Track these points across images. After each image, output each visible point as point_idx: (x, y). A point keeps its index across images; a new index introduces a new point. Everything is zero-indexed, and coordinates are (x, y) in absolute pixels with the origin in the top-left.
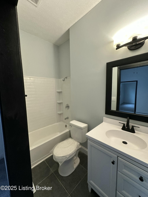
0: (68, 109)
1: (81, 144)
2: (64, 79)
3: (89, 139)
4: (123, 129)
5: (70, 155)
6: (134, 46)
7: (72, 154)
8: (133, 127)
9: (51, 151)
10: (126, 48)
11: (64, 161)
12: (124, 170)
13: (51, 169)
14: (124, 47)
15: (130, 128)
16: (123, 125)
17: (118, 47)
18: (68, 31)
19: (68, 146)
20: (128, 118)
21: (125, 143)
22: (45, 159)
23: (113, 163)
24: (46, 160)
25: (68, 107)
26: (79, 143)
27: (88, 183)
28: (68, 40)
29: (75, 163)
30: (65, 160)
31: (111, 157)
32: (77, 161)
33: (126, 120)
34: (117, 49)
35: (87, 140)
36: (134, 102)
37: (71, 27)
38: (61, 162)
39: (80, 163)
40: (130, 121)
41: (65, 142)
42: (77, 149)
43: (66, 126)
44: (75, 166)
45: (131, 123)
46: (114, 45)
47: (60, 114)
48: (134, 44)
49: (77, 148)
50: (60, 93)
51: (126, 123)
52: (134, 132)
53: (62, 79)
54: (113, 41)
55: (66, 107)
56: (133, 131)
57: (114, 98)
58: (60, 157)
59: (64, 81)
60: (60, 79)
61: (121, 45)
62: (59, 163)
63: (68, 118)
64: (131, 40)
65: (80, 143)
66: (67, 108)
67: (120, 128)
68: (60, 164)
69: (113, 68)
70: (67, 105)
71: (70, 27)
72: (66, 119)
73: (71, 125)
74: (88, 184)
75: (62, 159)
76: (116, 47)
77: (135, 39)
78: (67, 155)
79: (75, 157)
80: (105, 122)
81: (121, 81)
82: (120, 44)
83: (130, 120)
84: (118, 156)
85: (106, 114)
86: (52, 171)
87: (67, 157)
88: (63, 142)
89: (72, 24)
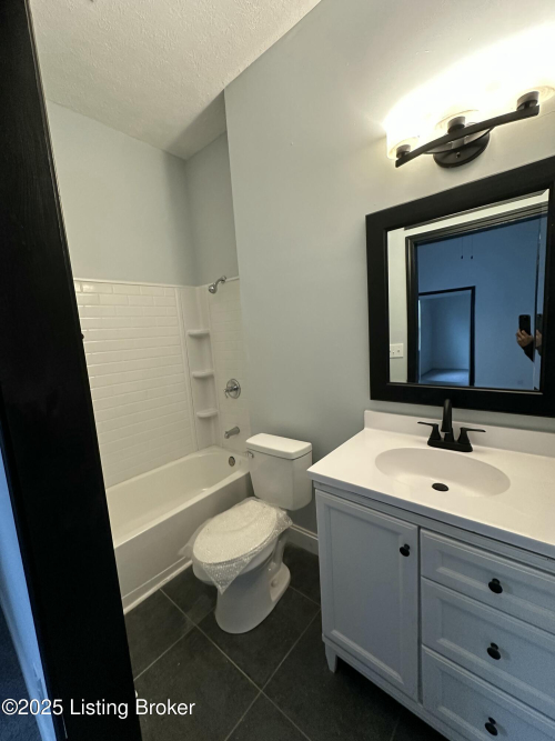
0: (236, 397)
1: (291, 514)
2: (215, 286)
3: (321, 484)
4: (433, 442)
5: (256, 556)
6: (455, 150)
7: (263, 550)
8: (464, 431)
9: (183, 549)
10: (428, 158)
11: (234, 576)
12: (442, 570)
13: (187, 617)
14: (423, 156)
15: (456, 438)
16: (431, 428)
17: (404, 156)
18: (220, 101)
19: (245, 524)
20: (447, 402)
21: (440, 487)
22: (162, 583)
23: (405, 551)
24: (165, 588)
25: (236, 389)
26: (285, 512)
27: (324, 639)
28: (223, 136)
29: (273, 585)
30: (238, 572)
31: (396, 533)
32: (282, 578)
33: (439, 411)
34: (398, 164)
35: (314, 489)
36: (467, 365)
37: (230, 85)
38: (224, 582)
39: (292, 583)
40: (455, 412)
41: (234, 514)
42: (278, 532)
43: (232, 461)
44: (276, 594)
45: (456, 420)
46: (388, 151)
47: (207, 420)
48: (454, 144)
49: (277, 528)
50: (200, 338)
51: (439, 422)
52: (469, 449)
53: (207, 286)
54: (385, 137)
55: (227, 391)
56: (463, 445)
57: (398, 348)
58: (220, 563)
59: (213, 292)
60: (197, 288)
61: (412, 150)
62: (216, 584)
63: (236, 431)
64: (443, 131)
65: (288, 511)
66: (232, 393)
67: (422, 442)
68: (221, 589)
69: (389, 233)
70: (233, 381)
71: (226, 84)
72: (229, 434)
73: (252, 452)
74: (323, 644)
75: (228, 569)
76: (395, 158)
77: (456, 127)
78: (245, 556)
79: (273, 565)
80: (370, 427)
81: (420, 291)
82: (407, 146)
83: (454, 410)
84: (420, 527)
85: (373, 397)
86: (191, 621)
87: (243, 563)
88: (225, 513)
89: (232, 76)
